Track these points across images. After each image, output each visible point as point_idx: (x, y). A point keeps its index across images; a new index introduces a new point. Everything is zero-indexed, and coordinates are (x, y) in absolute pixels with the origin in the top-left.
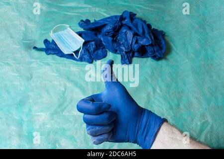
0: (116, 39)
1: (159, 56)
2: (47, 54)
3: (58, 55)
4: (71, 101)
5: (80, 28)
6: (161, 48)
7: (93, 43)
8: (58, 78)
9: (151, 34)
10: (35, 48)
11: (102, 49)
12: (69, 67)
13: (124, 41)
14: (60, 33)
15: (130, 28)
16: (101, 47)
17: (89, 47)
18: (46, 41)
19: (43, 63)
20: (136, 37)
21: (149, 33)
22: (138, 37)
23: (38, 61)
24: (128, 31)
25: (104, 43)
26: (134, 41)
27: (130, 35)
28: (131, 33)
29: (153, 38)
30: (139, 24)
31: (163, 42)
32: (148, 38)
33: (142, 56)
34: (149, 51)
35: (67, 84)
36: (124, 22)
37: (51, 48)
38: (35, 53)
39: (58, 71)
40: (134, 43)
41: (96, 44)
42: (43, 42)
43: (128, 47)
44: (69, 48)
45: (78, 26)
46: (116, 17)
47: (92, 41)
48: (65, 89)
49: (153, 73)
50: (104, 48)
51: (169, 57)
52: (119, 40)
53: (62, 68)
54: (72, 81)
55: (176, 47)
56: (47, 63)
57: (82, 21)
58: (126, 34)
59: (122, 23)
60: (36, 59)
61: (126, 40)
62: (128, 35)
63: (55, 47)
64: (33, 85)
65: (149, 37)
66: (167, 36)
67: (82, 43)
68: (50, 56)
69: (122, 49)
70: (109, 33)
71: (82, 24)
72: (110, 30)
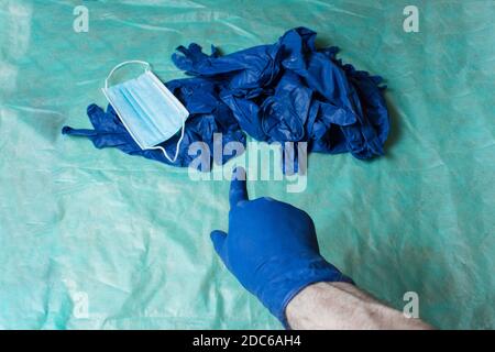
0: (269, 107)
1: (373, 151)
2: (97, 146)
3: (124, 150)
4: (163, 278)
5: (176, 69)
6: (378, 129)
7: (211, 117)
8: (127, 214)
9: (356, 97)
10: (67, 130)
11: (234, 131)
12: (154, 185)
13: (287, 114)
14: (126, 84)
15: (303, 82)
16: (231, 127)
17: (202, 127)
18: (93, 111)
19: (90, 172)
20: (317, 103)
21: (350, 96)
22: (323, 104)
23: (75, 166)
24: (298, 90)
25: (237, 117)
26: (314, 115)
27: (303, 99)
28: (306, 95)
29: (359, 105)
30: (325, 71)
31: (383, 113)
32: (346, 109)
33: (331, 149)
34: (349, 139)
35: (151, 231)
36: (287, 65)
37: (107, 130)
38: (68, 143)
39: (126, 195)
40: (312, 120)
41: (217, 122)
42: (85, 111)
43: (299, 129)
44: (151, 132)
45: (172, 64)
46: (267, 48)
47: (208, 114)
48: (147, 248)
49: (358, 196)
50: (239, 128)
51: (395, 150)
52: (274, 112)
53: (136, 187)
54: (162, 224)
55: (412, 122)
56: (99, 172)
57: (181, 48)
58: (292, 95)
59: (281, 67)
60: (71, 160)
61: (294, 111)
62: (297, 99)
63: (115, 127)
64: (67, 234)
65: (350, 106)
66: (391, 90)
67: (184, 120)
68: (105, 152)
69: (284, 135)
70: (249, 90)
71: (181, 58)
72: (252, 83)
